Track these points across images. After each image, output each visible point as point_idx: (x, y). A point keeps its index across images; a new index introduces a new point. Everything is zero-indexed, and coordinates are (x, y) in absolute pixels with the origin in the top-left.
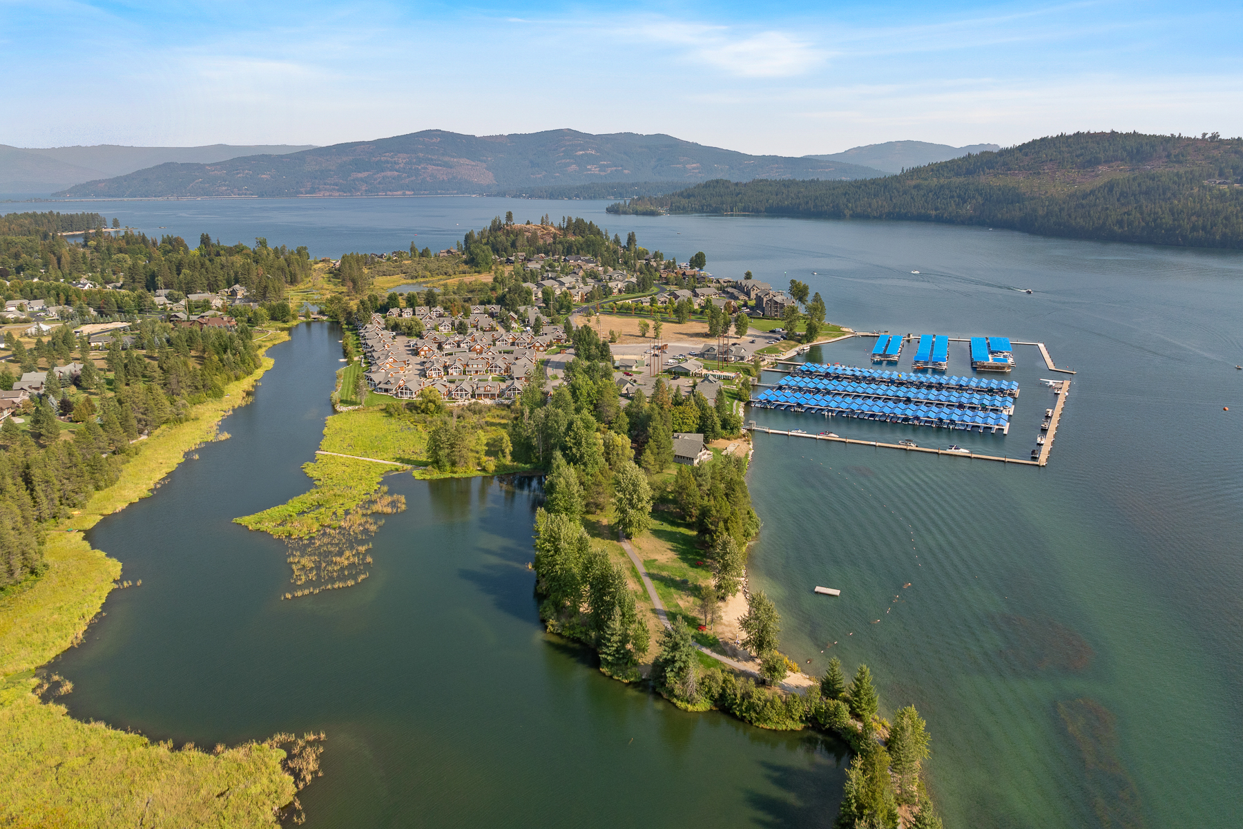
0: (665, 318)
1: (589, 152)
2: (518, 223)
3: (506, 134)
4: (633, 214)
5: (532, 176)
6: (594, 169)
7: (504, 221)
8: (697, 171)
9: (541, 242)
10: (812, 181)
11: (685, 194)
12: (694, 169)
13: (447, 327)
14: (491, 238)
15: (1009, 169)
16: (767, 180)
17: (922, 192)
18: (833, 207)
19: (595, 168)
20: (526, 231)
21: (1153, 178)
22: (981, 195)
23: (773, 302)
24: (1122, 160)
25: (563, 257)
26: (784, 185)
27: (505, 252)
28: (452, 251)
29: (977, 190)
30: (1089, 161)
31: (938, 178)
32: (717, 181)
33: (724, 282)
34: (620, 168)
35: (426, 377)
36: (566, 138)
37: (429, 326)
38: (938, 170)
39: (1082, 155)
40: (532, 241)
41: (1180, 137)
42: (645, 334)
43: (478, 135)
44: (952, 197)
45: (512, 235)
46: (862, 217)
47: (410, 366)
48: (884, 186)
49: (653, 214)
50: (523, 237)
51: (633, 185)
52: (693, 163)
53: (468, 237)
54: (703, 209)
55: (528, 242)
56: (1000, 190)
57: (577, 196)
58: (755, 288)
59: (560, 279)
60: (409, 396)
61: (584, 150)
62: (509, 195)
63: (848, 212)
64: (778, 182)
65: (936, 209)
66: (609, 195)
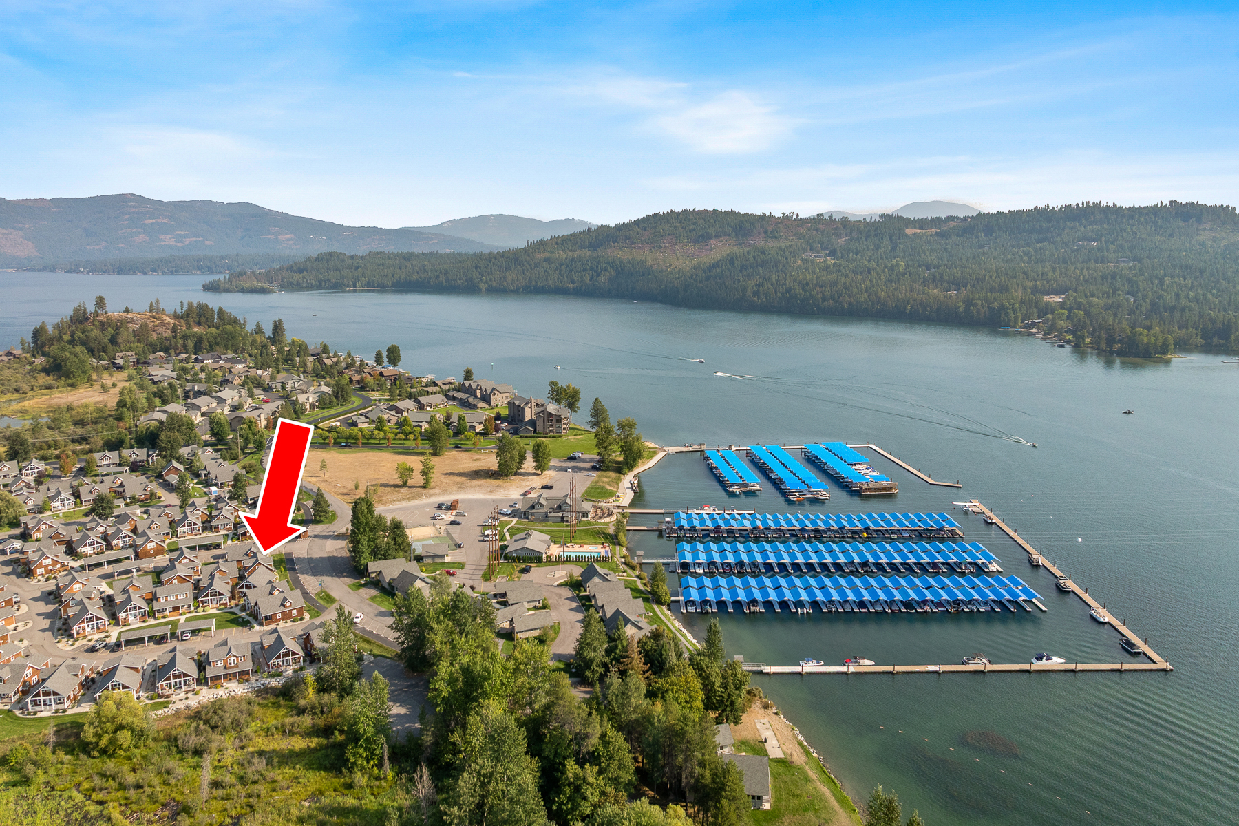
0: (408, 448)
1: (161, 220)
2: (114, 311)
3: (49, 197)
4: (238, 291)
5: (88, 247)
6: (168, 240)
7: (91, 308)
8: (291, 242)
9: (154, 336)
10: (432, 253)
11: (294, 268)
12: (288, 240)
13: (66, 502)
14: (78, 334)
15: (633, 243)
16: (384, 253)
17: (554, 266)
18: (467, 281)
19: (170, 238)
20: (129, 322)
21: (763, 252)
22: (613, 267)
23: (546, 414)
24: (729, 235)
25: (194, 357)
26: (404, 258)
27: (103, 352)
28: (15, 352)
29: (608, 263)
30: (702, 236)
31: (564, 251)
32: (331, 254)
33: (444, 384)
34: (201, 239)
35: (71, 636)
36: (130, 204)
37: (30, 503)
38: (562, 244)
39: (694, 230)
40: (140, 335)
41: (770, 216)
42: (406, 482)
43: (8, 198)
44: (585, 270)
45: (110, 329)
46: (498, 291)
47: (24, 608)
48: (511, 259)
49: (263, 291)
50: (128, 331)
51: (223, 258)
52: (286, 234)
53: (37, 333)
54: (320, 284)
55: (135, 337)
56: (629, 262)
57: (154, 270)
58: (496, 392)
59: (218, 394)
60: (54, 707)
61: (154, 218)
62: (61, 269)
63: (483, 286)
64: (397, 255)
65: (573, 282)
66: (194, 269)
